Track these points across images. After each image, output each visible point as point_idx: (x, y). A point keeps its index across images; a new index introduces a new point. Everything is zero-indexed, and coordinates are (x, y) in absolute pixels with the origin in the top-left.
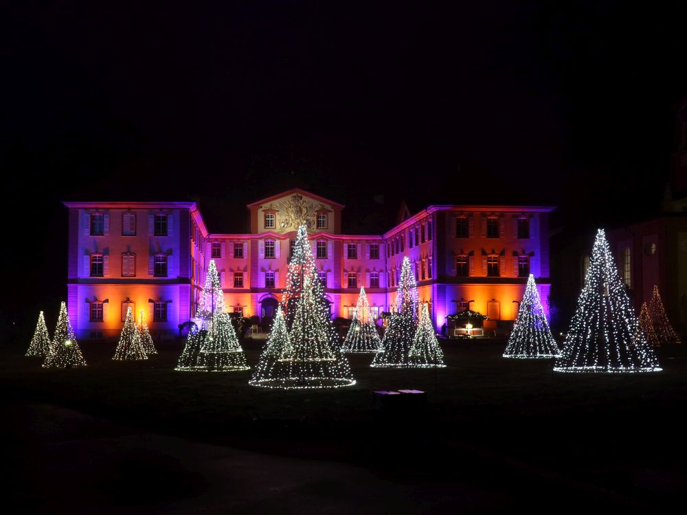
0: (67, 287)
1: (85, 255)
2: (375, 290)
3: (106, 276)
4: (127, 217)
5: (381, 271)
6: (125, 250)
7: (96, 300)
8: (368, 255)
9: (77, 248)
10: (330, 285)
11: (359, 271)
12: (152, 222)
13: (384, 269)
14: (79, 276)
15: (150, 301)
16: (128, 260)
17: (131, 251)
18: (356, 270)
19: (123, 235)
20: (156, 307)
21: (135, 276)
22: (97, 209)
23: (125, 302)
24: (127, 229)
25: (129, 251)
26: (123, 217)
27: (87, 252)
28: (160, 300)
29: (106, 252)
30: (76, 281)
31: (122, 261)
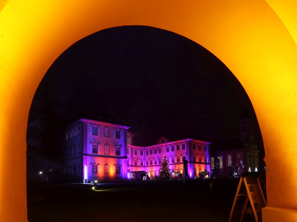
0: (83, 157)
1: (90, 143)
2: (142, 166)
3: (99, 154)
4: (106, 129)
5: (143, 160)
6: (106, 143)
7: (95, 164)
8: (140, 154)
9: (87, 140)
10: (130, 164)
11: (137, 159)
12: (115, 133)
13: (144, 159)
14: (88, 153)
15: (115, 165)
16: (107, 147)
17: (108, 143)
18: (136, 159)
19: (105, 137)
20: (117, 167)
21: (109, 154)
22: (95, 124)
23: (106, 165)
24: (106, 134)
25: (107, 144)
26: (104, 129)
27: (91, 142)
28: (118, 164)
29: (98, 143)
30: (86, 155)
31: (105, 148)
